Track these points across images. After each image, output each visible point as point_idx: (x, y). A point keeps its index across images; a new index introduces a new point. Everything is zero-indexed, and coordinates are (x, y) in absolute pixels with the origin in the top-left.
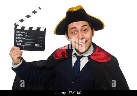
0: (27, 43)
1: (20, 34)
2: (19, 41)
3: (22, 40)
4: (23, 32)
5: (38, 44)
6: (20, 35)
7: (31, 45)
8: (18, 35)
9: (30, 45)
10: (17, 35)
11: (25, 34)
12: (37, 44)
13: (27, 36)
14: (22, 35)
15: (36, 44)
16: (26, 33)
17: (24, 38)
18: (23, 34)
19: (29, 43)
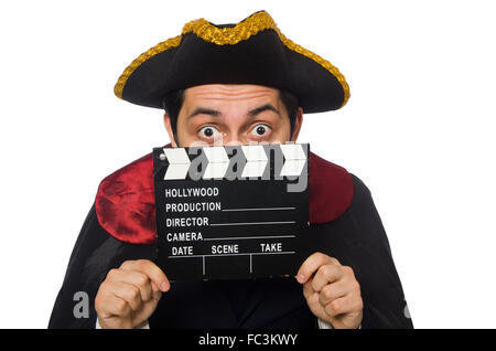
0: (223, 243)
1: (183, 200)
2: (182, 237)
3: (195, 229)
4: (197, 192)
5: (276, 241)
6: (185, 207)
7: (240, 250)
8: (174, 207)
9: (233, 249)
10: (168, 207)
11: (208, 199)
12: (270, 242)
13: (218, 206)
14: (194, 207)
15: (266, 241)
16: (215, 192)
17: (205, 221)
18: (200, 199)
19: (231, 243)
